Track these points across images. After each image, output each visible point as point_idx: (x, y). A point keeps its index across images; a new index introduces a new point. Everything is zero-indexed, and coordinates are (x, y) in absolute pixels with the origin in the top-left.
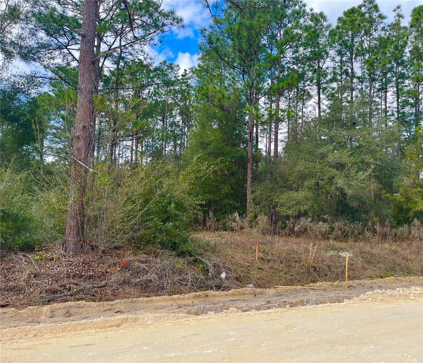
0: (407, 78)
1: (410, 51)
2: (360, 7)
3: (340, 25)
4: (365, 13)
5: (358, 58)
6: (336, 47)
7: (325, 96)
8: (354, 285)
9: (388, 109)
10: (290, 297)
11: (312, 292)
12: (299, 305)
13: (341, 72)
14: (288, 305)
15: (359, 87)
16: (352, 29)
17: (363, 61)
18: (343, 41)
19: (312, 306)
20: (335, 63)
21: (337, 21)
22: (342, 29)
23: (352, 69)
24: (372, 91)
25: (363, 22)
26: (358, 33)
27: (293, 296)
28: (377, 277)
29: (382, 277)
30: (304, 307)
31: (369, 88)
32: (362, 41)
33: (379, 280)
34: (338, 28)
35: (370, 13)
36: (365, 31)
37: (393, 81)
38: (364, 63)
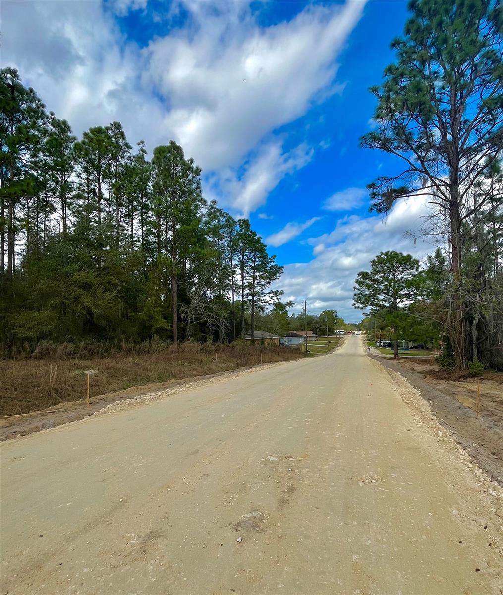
0: (150, 210)
1: (152, 186)
2: (107, 129)
3: (86, 141)
4: (112, 137)
5: (106, 180)
6: (82, 163)
7: (71, 212)
8: (97, 400)
9: (134, 235)
10: (23, 426)
11: (50, 415)
12: (33, 431)
13: (88, 190)
14: (19, 435)
15: (107, 209)
16: (99, 149)
17: (110, 184)
18: (89, 159)
19: (48, 430)
20: (80, 180)
21: (82, 136)
22: (89, 146)
23: (100, 190)
24: (119, 215)
25: (110, 146)
26: (105, 155)
27: (27, 424)
28: (120, 389)
29: (125, 389)
30: (38, 433)
31: (116, 212)
32: (110, 164)
33: (122, 391)
34: (84, 143)
35: (116, 138)
36: (112, 155)
37: (137, 210)
38: (111, 186)
